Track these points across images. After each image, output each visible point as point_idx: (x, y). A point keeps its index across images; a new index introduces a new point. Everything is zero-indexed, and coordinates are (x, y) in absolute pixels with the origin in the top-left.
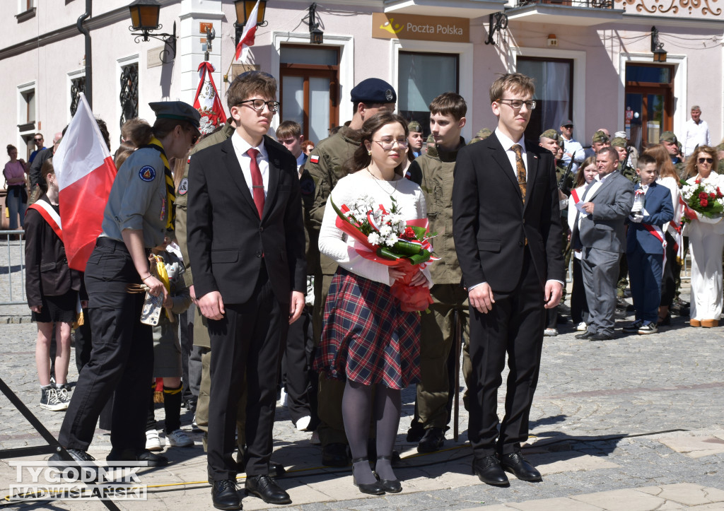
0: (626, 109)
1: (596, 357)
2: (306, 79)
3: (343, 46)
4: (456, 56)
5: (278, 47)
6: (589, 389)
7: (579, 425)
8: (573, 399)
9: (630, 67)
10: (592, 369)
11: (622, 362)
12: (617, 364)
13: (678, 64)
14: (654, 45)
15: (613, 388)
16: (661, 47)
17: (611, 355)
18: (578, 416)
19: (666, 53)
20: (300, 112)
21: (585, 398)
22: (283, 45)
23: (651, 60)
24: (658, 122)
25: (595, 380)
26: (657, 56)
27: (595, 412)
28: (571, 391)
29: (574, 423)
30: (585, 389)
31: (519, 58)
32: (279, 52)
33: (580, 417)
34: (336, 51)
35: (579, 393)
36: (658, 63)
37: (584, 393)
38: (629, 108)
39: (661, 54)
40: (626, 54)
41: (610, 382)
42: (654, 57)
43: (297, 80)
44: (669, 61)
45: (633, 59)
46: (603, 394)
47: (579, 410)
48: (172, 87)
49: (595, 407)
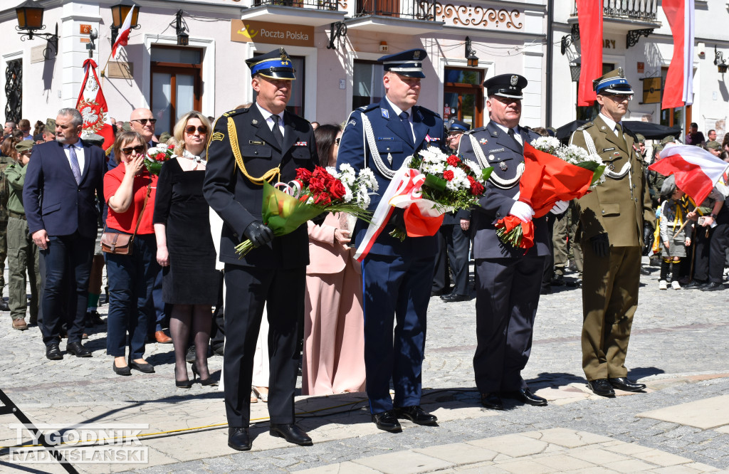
0: (444, 106)
1: (446, 317)
2: (173, 75)
3: (206, 48)
4: (303, 59)
5: (148, 46)
6: (447, 346)
7: (449, 378)
8: (436, 355)
9: (448, 70)
10: (445, 328)
11: (469, 322)
12: (464, 323)
13: (487, 69)
14: (467, 52)
15: (466, 344)
16: (473, 54)
17: (458, 315)
18: (445, 369)
19: (478, 59)
20: (168, 105)
21: (446, 353)
22: (153, 46)
23: (465, 65)
24: (471, 117)
25: (450, 337)
26: (471, 61)
27: (459, 365)
28: (432, 347)
29: (445, 376)
30: (444, 345)
31: (356, 61)
32: (149, 51)
33: (448, 370)
34: (200, 52)
35: (440, 349)
36: (471, 67)
37: (444, 349)
38: (447, 105)
39: (474, 60)
40: (445, 59)
41: (463, 339)
42: (468, 62)
43: (166, 77)
44: (480, 66)
45: (451, 64)
46: (460, 350)
47: (444, 363)
48: (54, 81)
49: (458, 362)
